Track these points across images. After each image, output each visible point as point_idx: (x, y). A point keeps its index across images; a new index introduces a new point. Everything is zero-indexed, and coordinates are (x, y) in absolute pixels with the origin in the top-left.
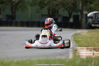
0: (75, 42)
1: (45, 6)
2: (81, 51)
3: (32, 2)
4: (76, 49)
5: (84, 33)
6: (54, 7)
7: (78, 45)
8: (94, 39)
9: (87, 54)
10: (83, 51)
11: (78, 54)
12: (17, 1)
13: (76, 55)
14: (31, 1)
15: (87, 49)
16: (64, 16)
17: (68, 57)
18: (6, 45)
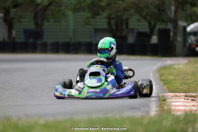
0: (162, 84)
1: (101, 12)
2: (173, 100)
3: (76, 4)
4: (164, 95)
6: (119, 14)
7: (168, 88)
9: (185, 106)
10: (177, 102)
11: (167, 106)
12: (46, 2)
13: (163, 108)
14: (74, 3)
15: (186, 96)
16: (141, 30)
17: (148, 112)
18: (24, 90)
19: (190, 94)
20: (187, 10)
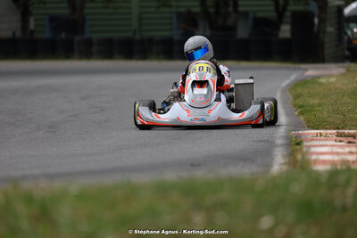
0: (296, 113)
4: (298, 136)
5: (331, 76)
9: (338, 154)
10: (322, 146)
11: (303, 154)
16: (259, 15)
19: (346, 131)
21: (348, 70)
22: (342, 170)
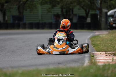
0: (92, 47)
1: (57, 5)
2: (98, 56)
4: (93, 53)
5: (103, 34)
6: (68, 6)
7: (96, 49)
8: (114, 42)
9: (106, 59)
10: (101, 57)
11: (94, 60)
15: (106, 54)
16: (80, 15)
17: (84, 64)
19: (108, 52)
20: (107, 3)
21: (109, 33)
22: (107, 65)
